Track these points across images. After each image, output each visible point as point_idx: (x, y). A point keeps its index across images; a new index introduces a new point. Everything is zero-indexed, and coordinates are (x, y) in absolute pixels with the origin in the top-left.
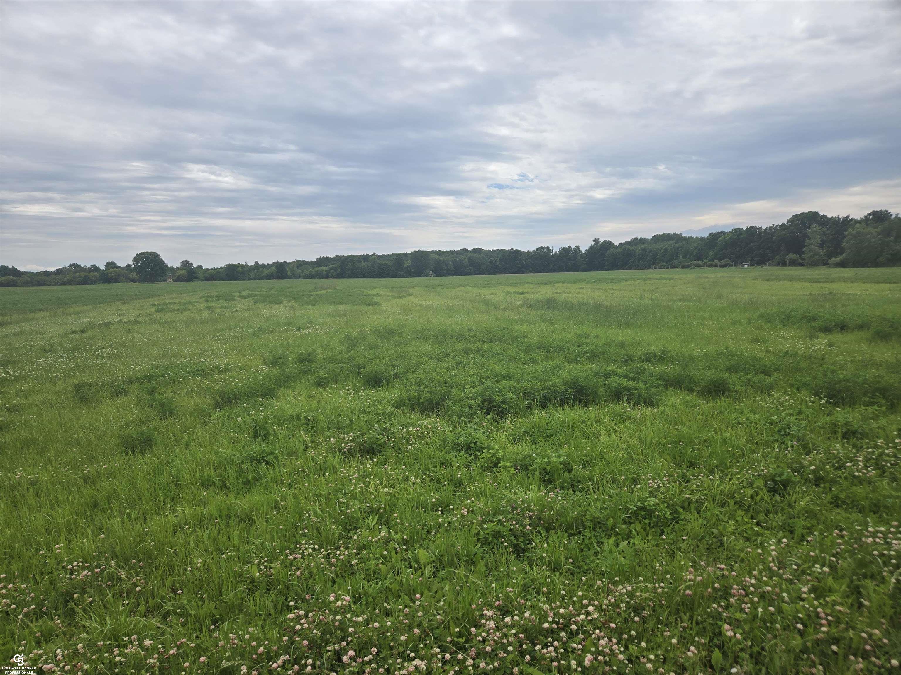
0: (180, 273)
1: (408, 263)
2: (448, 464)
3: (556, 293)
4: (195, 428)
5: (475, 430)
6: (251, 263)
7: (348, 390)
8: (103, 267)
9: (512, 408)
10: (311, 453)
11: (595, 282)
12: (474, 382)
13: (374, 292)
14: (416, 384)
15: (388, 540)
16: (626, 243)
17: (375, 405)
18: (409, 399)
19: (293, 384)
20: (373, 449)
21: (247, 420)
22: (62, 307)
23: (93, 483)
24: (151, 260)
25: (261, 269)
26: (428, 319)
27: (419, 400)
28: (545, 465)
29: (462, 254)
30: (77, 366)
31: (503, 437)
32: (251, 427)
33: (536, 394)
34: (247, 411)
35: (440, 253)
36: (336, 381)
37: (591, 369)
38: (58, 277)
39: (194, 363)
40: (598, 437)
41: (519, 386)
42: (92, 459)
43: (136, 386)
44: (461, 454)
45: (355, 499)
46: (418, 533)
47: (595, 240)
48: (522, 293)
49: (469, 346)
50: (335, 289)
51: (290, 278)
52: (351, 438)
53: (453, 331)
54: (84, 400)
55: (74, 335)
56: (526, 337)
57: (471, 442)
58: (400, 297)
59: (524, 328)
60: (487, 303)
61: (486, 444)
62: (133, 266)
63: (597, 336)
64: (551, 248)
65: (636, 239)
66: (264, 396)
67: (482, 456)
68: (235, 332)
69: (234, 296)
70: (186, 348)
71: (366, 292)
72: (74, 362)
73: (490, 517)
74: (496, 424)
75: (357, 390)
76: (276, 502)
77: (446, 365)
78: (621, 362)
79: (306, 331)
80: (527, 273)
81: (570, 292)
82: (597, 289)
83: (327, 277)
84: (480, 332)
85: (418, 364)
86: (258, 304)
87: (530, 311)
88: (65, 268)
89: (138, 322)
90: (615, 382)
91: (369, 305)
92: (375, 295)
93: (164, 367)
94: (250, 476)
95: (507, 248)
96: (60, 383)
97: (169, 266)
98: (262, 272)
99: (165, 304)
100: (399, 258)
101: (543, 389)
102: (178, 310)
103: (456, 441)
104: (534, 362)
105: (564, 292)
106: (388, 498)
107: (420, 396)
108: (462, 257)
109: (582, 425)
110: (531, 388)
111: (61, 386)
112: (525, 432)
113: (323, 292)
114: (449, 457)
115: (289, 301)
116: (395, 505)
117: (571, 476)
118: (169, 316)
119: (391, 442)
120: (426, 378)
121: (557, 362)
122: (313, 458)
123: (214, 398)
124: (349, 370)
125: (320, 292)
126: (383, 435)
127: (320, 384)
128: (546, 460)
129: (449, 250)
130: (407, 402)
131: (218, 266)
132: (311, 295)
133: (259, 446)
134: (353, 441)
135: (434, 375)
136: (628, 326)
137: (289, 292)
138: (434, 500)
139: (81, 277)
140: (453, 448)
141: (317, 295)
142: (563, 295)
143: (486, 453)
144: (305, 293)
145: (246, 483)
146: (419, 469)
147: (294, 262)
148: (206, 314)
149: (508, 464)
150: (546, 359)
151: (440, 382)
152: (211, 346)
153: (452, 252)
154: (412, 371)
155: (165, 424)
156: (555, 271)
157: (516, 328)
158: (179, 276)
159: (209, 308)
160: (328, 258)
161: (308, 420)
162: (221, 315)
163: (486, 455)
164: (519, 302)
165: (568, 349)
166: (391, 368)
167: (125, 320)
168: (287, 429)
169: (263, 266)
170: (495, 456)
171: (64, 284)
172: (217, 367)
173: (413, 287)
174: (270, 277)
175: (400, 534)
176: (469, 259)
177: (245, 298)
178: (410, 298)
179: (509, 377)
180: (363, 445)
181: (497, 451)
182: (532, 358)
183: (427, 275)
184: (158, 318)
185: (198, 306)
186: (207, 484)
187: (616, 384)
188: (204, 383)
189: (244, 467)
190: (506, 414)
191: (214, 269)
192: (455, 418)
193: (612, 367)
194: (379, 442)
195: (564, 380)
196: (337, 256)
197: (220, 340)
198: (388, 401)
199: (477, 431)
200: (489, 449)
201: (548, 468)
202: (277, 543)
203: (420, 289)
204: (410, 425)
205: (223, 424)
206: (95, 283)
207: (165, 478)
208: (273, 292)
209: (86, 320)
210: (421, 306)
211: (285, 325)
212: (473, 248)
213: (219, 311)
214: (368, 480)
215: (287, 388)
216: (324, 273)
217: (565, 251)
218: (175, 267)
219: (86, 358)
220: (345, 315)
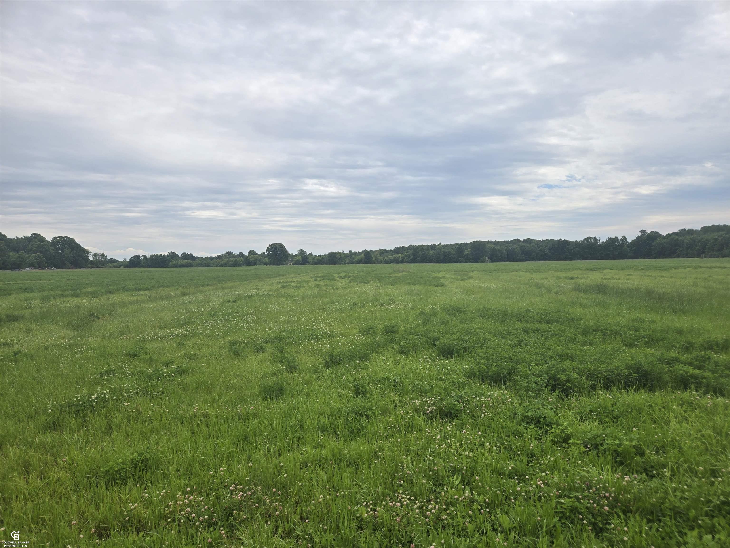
0: (297, 258)
1: (468, 251)
2: (521, 436)
3: (605, 279)
4: (312, 382)
5: (543, 405)
6: (346, 252)
7: (426, 358)
8: (246, 254)
9: (576, 387)
10: (400, 412)
11: (642, 269)
12: (539, 361)
13: (441, 275)
14: (484, 358)
15: (472, 501)
16: (674, 233)
17: (450, 374)
18: (479, 371)
19: (382, 350)
20: (451, 413)
21: (350, 378)
22: (221, 283)
23: (244, 420)
24: (278, 249)
25: (353, 256)
26: (489, 300)
27: (487, 372)
28: (616, 447)
29: (515, 244)
30: (231, 327)
31: (570, 414)
32: (354, 385)
33: (600, 375)
34: (349, 371)
35: (495, 243)
36: (415, 351)
37: (652, 355)
38: (218, 261)
39: (309, 329)
40: (667, 423)
41: (582, 367)
42: (243, 401)
43: (269, 345)
44: (531, 427)
45: (440, 458)
46: (498, 498)
47: (642, 231)
48: (572, 278)
49: (528, 325)
50: (409, 272)
51: (374, 263)
52: (432, 402)
53: (512, 312)
54: (236, 354)
55: (229, 304)
56: (581, 320)
57: (540, 417)
58: (462, 280)
59: (578, 311)
60: (539, 286)
61: (555, 421)
62: (266, 254)
63: (653, 321)
64: (598, 239)
65: (684, 230)
66: (361, 359)
67: (552, 431)
68: (336, 305)
69: (335, 277)
70: (302, 317)
71: (434, 275)
72: (229, 324)
73: (566, 492)
74: (561, 401)
75: (434, 360)
76: (375, 452)
77: (510, 342)
78: (682, 348)
79: (389, 307)
80: (575, 260)
81: (619, 279)
82: (646, 276)
83: (402, 262)
84: (537, 314)
85: (485, 340)
86: (351, 283)
87: (583, 295)
88: (223, 254)
89: (270, 295)
90: (681, 370)
91: (437, 286)
92: (441, 278)
93: (289, 331)
94: (355, 427)
95: (556, 238)
96: (220, 340)
97: (290, 253)
98: (354, 258)
99: (287, 282)
100: (460, 247)
101: (606, 371)
102: (296, 287)
103: (526, 414)
104: (591, 343)
105: (612, 278)
106: (469, 460)
107: (488, 369)
108: (515, 246)
109: (649, 410)
110: (595, 370)
111: (221, 342)
112: (591, 411)
113: (400, 274)
114: (521, 428)
115: (375, 282)
116: (475, 468)
117: (643, 460)
118: (291, 291)
119: (466, 409)
120: (493, 353)
121: (616, 345)
122: (402, 417)
123: (325, 358)
124: (426, 342)
125: (397, 275)
126: (459, 402)
127: (403, 352)
128: (617, 442)
129: (503, 240)
130: (478, 373)
131: (323, 254)
132: (391, 277)
133: (360, 402)
134: (434, 405)
135: (500, 350)
136: (684, 313)
137: (374, 274)
138: (510, 468)
139: (232, 261)
140: (523, 420)
141: (395, 277)
142: (612, 281)
143: (555, 428)
144: (387, 275)
145: (352, 432)
146: (493, 436)
147: (378, 250)
148: (315, 291)
149: (579, 442)
150: (604, 341)
151: (505, 358)
152: (321, 316)
153: (506, 242)
154: (479, 345)
155: (291, 377)
156: (602, 258)
157: (571, 310)
158: (296, 261)
159: (317, 286)
160: (403, 247)
161: (396, 382)
162: (326, 291)
163: (555, 430)
164: (570, 287)
165: (625, 333)
166: (461, 342)
167: (261, 294)
168: (381, 389)
169: (355, 254)
170: (564, 432)
171: (221, 266)
172: (325, 333)
173: (473, 271)
174: (360, 262)
175: (482, 496)
176: (521, 247)
177: (343, 279)
178: (470, 281)
179: (572, 358)
180: (442, 409)
181: (566, 428)
182: (589, 340)
183: (484, 261)
184: (283, 293)
185: (310, 284)
186: (323, 430)
187: (681, 372)
188: (317, 346)
189: (350, 418)
190: (571, 393)
191: (320, 256)
192: (523, 392)
193: (674, 354)
194: (457, 408)
195: (627, 364)
196: (411, 246)
197: (326, 311)
198: (460, 371)
199: (545, 407)
200: (558, 425)
201: (620, 450)
202: (380, 490)
203: (479, 272)
204: (482, 394)
205: (332, 381)
206: (241, 265)
207: (293, 422)
208: (362, 274)
209: (236, 293)
210: (480, 287)
211: (372, 301)
212: (525, 238)
213: (324, 288)
214: (449, 441)
215: (378, 353)
216: (400, 259)
217: (612, 241)
218: (294, 254)
219: (237, 322)
220: (418, 294)
